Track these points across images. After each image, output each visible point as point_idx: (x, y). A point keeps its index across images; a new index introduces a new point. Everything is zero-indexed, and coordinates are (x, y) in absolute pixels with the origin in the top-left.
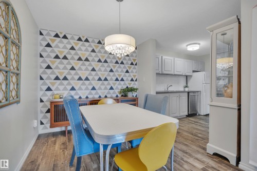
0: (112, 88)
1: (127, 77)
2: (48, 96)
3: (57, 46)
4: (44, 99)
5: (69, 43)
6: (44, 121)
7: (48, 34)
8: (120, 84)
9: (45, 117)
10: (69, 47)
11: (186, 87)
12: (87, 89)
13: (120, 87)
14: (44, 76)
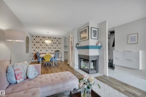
0: (52, 51)
1: (57, 47)
2: (34, 52)
3: (37, 39)
4: (33, 53)
5: (40, 38)
6: (33, 59)
7: (34, 36)
8: (55, 49)
9: (33, 58)
10: (40, 39)
12: (45, 51)
13: (55, 50)
14: (33, 47)
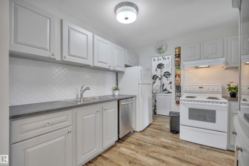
11: (116, 89)
